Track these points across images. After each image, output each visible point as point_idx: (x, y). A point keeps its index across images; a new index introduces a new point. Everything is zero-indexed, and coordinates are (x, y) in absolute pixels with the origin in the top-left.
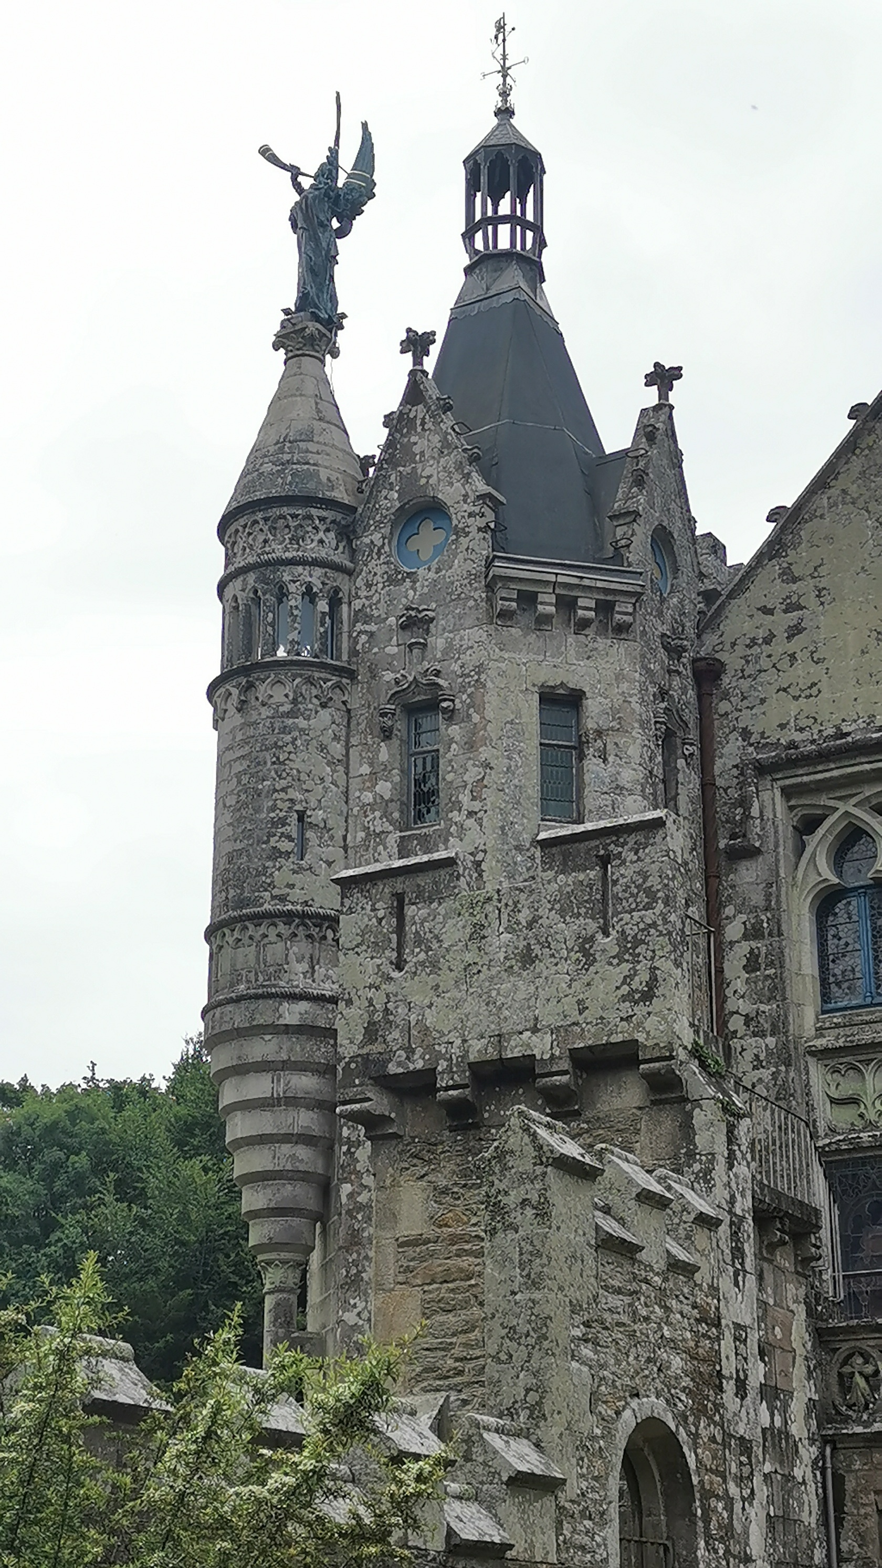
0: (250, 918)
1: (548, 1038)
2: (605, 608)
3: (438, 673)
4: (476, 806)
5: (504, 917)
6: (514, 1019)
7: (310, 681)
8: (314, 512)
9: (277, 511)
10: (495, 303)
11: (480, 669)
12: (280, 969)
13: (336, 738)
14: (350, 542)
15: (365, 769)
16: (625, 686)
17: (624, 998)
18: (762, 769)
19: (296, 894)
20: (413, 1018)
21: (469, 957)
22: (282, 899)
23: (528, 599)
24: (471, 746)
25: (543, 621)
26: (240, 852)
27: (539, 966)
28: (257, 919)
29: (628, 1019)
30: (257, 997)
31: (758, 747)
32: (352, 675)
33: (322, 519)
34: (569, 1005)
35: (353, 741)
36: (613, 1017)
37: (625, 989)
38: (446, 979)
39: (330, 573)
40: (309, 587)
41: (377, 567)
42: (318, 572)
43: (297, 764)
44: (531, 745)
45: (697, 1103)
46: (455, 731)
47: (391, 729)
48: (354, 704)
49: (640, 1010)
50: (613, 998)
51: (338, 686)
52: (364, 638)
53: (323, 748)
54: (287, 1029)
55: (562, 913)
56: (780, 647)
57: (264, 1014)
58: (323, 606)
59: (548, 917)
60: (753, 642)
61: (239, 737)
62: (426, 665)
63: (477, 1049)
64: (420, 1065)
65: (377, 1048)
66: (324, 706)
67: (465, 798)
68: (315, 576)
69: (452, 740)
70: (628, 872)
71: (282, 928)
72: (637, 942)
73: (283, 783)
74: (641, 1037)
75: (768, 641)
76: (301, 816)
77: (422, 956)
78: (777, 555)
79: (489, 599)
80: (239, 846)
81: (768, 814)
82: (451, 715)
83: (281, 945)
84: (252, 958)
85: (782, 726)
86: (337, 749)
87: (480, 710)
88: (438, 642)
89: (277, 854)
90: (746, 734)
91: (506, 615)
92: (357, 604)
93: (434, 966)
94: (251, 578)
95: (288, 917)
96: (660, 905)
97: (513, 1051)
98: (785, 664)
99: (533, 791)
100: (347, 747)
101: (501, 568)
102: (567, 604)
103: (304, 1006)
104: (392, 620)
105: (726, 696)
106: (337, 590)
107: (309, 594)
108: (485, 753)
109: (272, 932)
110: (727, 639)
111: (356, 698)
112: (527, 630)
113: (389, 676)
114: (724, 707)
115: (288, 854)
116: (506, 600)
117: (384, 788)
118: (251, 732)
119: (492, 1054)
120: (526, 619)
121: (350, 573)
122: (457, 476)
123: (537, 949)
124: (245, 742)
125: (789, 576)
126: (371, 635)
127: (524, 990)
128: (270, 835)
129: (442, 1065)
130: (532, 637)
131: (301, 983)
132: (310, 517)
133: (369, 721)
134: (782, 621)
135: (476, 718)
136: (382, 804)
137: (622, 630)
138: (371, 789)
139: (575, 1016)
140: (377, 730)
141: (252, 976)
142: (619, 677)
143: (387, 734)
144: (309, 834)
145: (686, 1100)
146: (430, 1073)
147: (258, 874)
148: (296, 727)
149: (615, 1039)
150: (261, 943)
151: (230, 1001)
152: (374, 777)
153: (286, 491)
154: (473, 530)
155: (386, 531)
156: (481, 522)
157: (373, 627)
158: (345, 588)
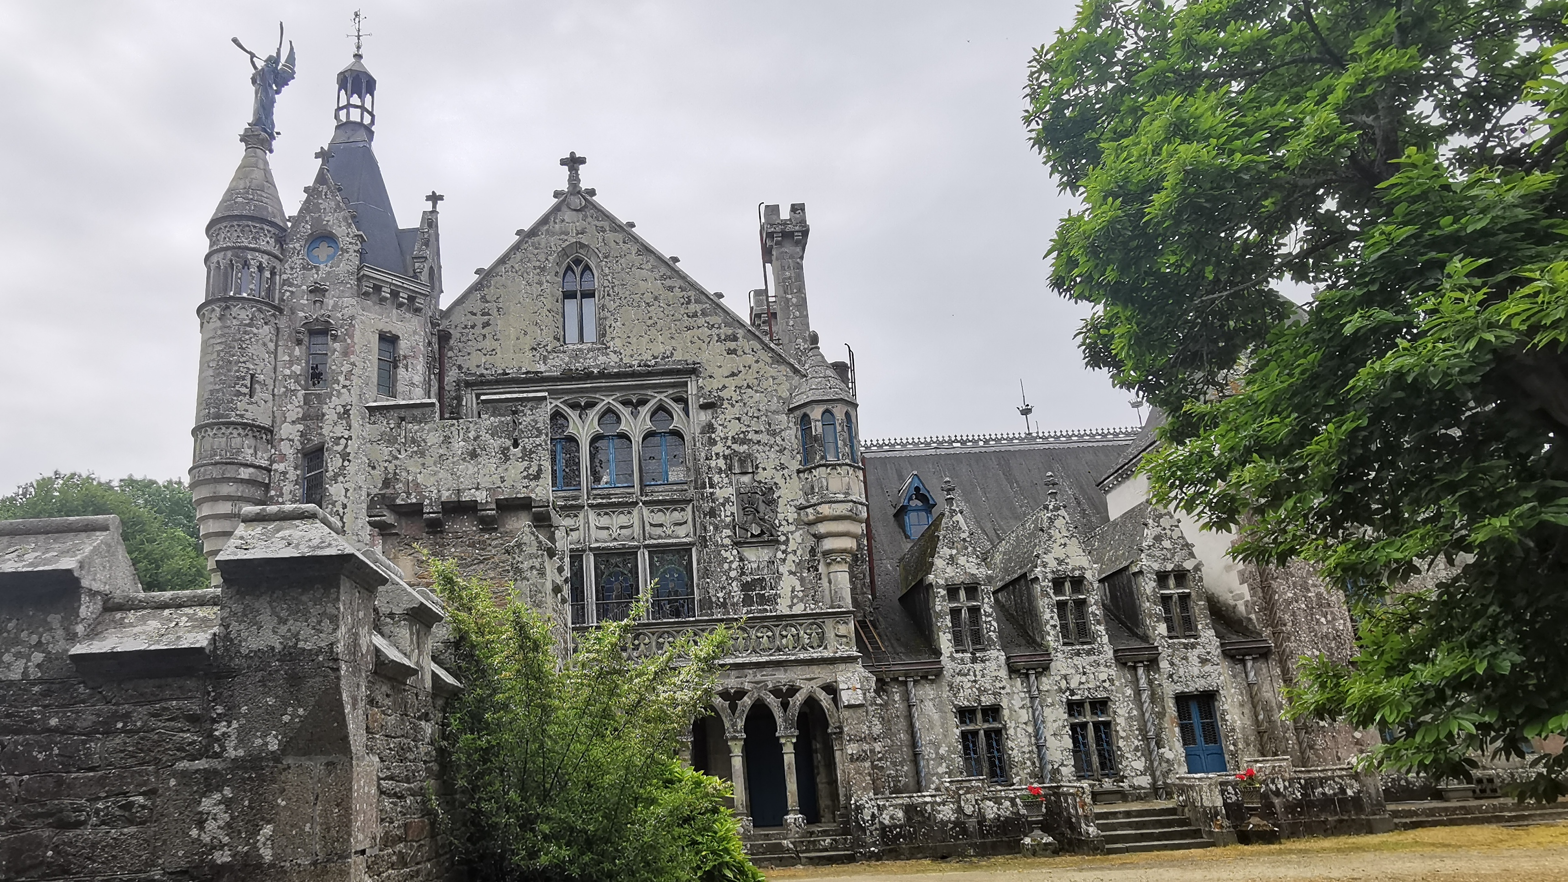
0: (223, 424)
1: (485, 493)
2: (411, 299)
3: (329, 317)
4: (348, 383)
5: (461, 435)
6: (466, 483)
7: (260, 310)
8: (266, 227)
9: (246, 223)
10: (353, 145)
11: (352, 318)
12: (239, 451)
13: (271, 341)
14: (282, 246)
15: (287, 358)
16: (417, 337)
17: (525, 478)
18: (468, 384)
19: (248, 415)
20: (410, 478)
21: (441, 451)
22: (242, 416)
23: (377, 289)
24: (346, 353)
25: (383, 300)
26: (218, 391)
27: (480, 459)
28: (228, 424)
29: (527, 487)
30: (227, 463)
31: (465, 373)
32: (281, 311)
33: (269, 231)
34: (496, 478)
35: (280, 343)
36: (519, 486)
37: (525, 473)
38: (429, 461)
39: (272, 259)
40: (261, 263)
41: (297, 260)
42: (266, 257)
43: (251, 350)
44: (374, 357)
45: (557, 527)
46: (337, 345)
47: (302, 340)
48: (281, 326)
49: (533, 484)
50: (520, 477)
51: (273, 315)
52: (288, 294)
53: (265, 344)
54: (242, 481)
55: (492, 435)
56: (478, 330)
57: (230, 472)
58: (267, 274)
59: (486, 437)
60: (466, 327)
61: (219, 332)
62: (323, 312)
63: (445, 495)
64: (414, 501)
65: (389, 491)
66: (266, 323)
67: (341, 378)
68: (264, 260)
69: (335, 350)
70: (528, 419)
71: (241, 431)
72: (531, 452)
73: (244, 359)
74: (533, 496)
75: (473, 327)
76: (252, 376)
77: (416, 449)
78: (480, 290)
79: (358, 285)
80: (217, 387)
81: (469, 405)
82: (335, 338)
83: (239, 439)
84: (223, 445)
85: (478, 366)
86: (271, 346)
87: (352, 337)
88: (330, 302)
89: (239, 394)
90: (460, 367)
91: (367, 294)
92: (285, 277)
93: (422, 454)
94: (229, 254)
95: (244, 426)
96: (544, 436)
97: (466, 497)
98: (480, 338)
99: (375, 380)
100: (277, 346)
101: (366, 272)
102: (395, 294)
103: (251, 470)
104: (304, 287)
105: (451, 349)
106: (274, 268)
107: (260, 268)
108: (353, 358)
109: (235, 432)
110: (453, 324)
111: (283, 322)
112: (375, 303)
113: (301, 314)
114: (450, 354)
115: (245, 394)
116: (367, 287)
117: (297, 369)
118: (227, 330)
119: (454, 498)
120: (375, 298)
121: (281, 260)
122: (343, 223)
123: (479, 451)
124: (223, 335)
125: (484, 299)
126: (292, 292)
127: (472, 470)
128: (236, 384)
129: (427, 502)
130: (377, 307)
131: (250, 459)
132: (262, 229)
133: (290, 335)
134: (480, 320)
135: (349, 341)
136: (296, 377)
137: (417, 311)
138: (289, 368)
139: (499, 483)
140: (294, 340)
141: (223, 453)
142: (415, 333)
143: (299, 342)
144: (257, 386)
145: (551, 526)
146: (420, 505)
147: (228, 402)
148: (252, 332)
149: (519, 496)
150: (229, 437)
151: (212, 464)
152: (291, 363)
153: (251, 213)
154: (351, 251)
155: (302, 243)
156: (356, 248)
157: (294, 289)
158: (278, 267)
